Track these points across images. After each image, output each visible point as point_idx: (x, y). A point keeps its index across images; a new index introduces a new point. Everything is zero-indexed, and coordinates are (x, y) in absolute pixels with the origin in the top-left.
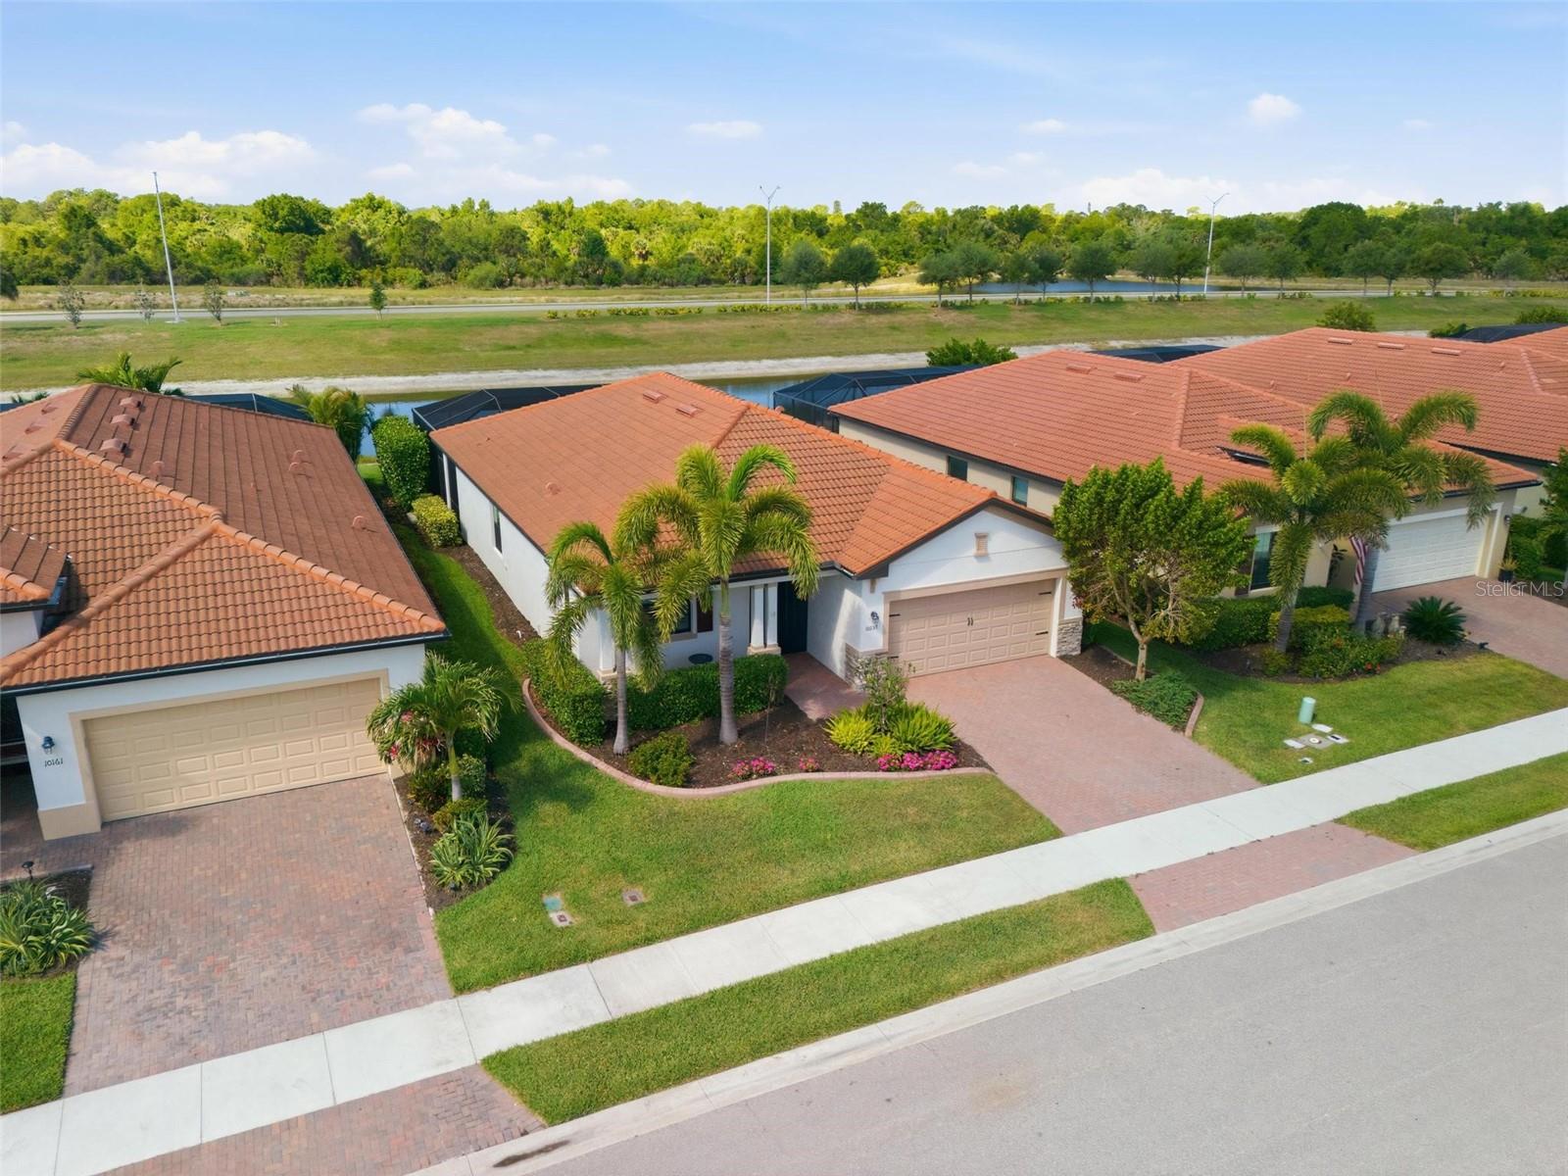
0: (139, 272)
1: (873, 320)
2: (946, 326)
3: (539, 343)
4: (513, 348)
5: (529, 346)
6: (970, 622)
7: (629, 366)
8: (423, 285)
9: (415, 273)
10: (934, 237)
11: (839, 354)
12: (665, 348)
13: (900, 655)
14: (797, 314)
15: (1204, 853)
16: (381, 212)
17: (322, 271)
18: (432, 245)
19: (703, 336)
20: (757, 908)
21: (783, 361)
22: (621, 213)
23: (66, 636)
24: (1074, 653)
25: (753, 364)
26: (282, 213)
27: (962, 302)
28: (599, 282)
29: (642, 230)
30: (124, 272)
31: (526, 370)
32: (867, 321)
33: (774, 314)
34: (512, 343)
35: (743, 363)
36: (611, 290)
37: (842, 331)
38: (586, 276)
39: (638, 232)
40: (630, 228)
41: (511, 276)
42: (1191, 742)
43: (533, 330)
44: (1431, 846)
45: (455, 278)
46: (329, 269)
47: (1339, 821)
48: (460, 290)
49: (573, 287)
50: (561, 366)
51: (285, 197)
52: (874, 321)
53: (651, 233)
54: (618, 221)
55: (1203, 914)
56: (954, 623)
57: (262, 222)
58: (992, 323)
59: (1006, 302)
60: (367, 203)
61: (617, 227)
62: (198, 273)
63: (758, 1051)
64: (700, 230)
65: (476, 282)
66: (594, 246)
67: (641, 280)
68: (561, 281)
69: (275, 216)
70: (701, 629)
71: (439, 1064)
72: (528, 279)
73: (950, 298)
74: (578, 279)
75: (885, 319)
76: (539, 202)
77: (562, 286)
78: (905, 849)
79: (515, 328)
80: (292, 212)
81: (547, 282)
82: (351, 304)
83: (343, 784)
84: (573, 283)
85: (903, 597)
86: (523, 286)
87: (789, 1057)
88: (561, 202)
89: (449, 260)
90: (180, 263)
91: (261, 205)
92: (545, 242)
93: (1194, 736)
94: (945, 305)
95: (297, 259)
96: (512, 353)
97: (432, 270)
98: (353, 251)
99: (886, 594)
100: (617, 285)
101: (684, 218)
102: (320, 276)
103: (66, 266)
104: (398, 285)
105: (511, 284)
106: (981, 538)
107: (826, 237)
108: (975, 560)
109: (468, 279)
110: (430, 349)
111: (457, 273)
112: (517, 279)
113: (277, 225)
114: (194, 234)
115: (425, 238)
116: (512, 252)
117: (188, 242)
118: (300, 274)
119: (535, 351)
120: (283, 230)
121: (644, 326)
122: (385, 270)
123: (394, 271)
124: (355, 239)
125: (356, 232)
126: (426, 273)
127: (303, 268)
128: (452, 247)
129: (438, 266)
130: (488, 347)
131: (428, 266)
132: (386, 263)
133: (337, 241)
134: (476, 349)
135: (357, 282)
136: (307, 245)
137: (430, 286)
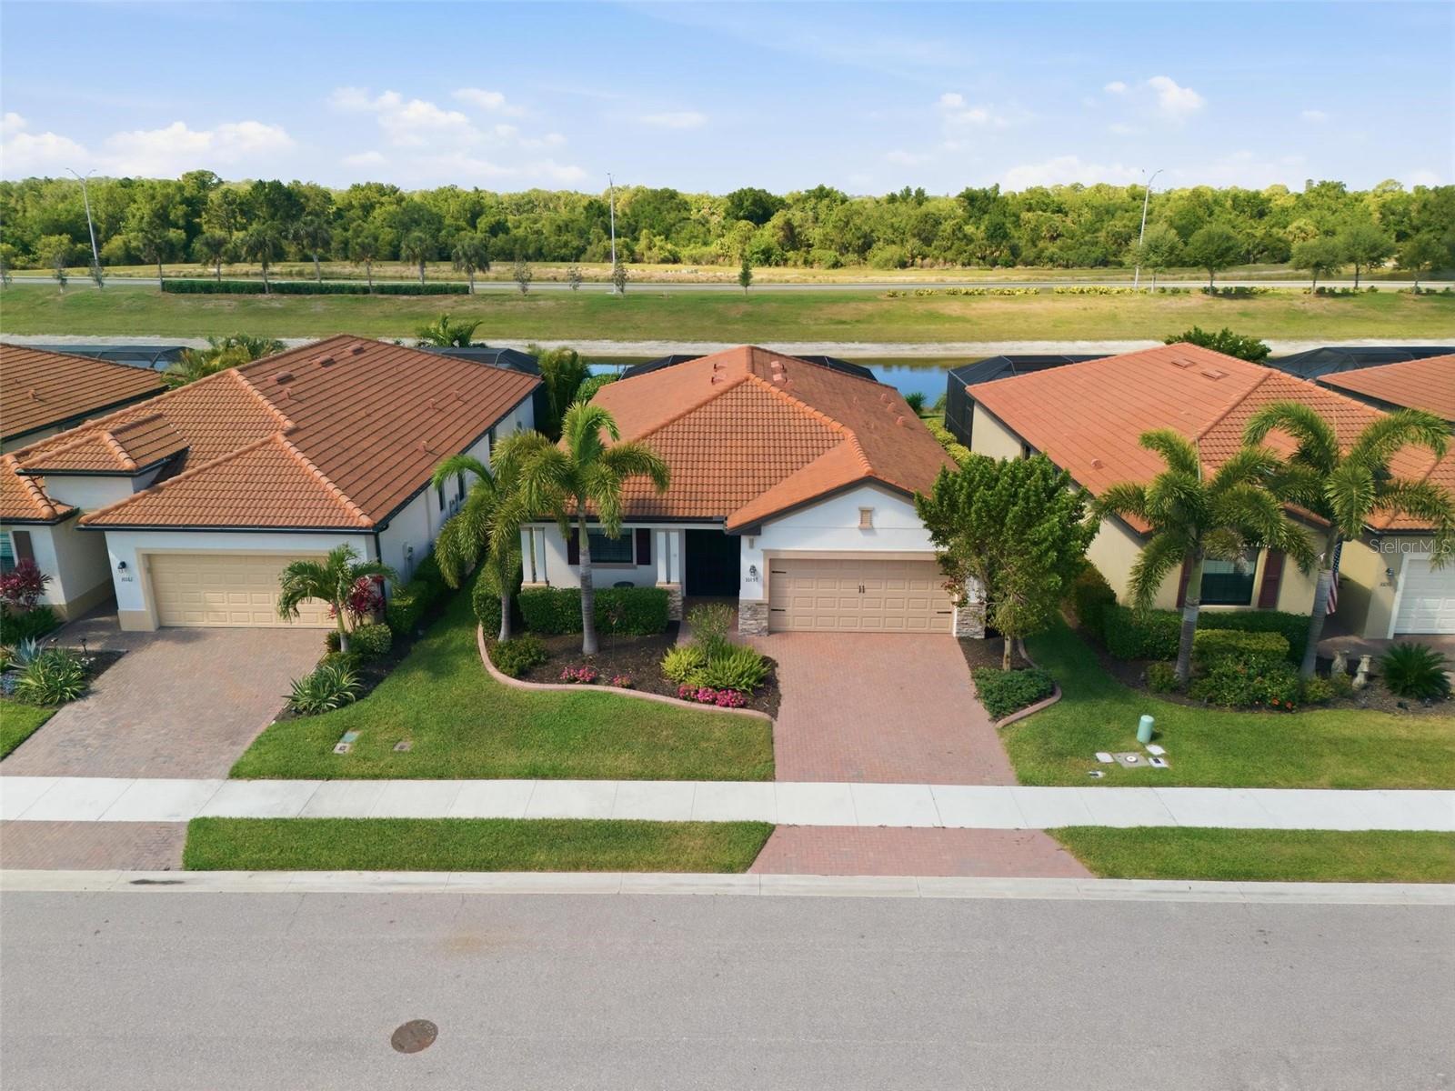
0: (625, 252)
1: (1226, 304)
2: (1310, 314)
3: (869, 319)
4: (844, 322)
5: (858, 321)
6: (862, 590)
8: (836, 265)
9: (831, 254)
10: (1398, 218)
13: (788, 609)
14: (1139, 297)
15: (876, 824)
16: (826, 201)
17: (757, 253)
18: (851, 230)
20: (470, 775)
23: (144, 497)
24: (977, 637)
26: (746, 204)
27: (1344, 289)
28: (994, 264)
29: (1070, 213)
31: (843, 342)
32: (1216, 306)
34: (844, 319)
36: (1003, 271)
38: (983, 258)
40: (1059, 211)
41: (913, 257)
42: (996, 735)
43: (868, 307)
44: (1114, 874)
45: (866, 259)
46: (763, 251)
47: (1048, 831)
49: (968, 268)
51: (751, 190)
52: (1225, 306)
54: (1047, 205)
55: (804, 870)
56: (848, 588)
57: (730, 211)
58: (1370, 313)
59: (1401, 291)
60: (817, 194)
61: (1044, 211)
62: (667, 254)
63: (352, 865)
65: (881, 264)
66: (995, 230)
67: (1037, 261)
68: (959, 263)
69: (740, 206)
70: (639, 562)
71: (172, 816)
72: (927, 261)
73: (1328, 284)
74: (974, 260)
75: (1239, 305)
76: (967, 189)
77: (959, 267)
78: (626, 761)
79: (853, 305)
80: (754, 203)
81: (945, 263)
82: (770, 281)
83: (312, 631)
84: (969, 264)
85: (783, 556)
86: (922, 267)
87: (368, 875)
88: (988, 189)
89: (864, 243)
90: (655, 246)
91: (731, 197)
93: (1001, 731)
94: (1321, 292)
95: (741, 242)
96: (840, 327)
97: (848, 251)
98: (786, 236)
99: (766, 552)
100: (1010, 266)
102: (755, 256)
103: (577, 248)
104: (816, 265)
105: (912, 265)
106: (866, 513)
107: (1266, 218)
108: (859, 532)
109: (876, 259)
110: (774, 322)
111: (869, 254)
112: (918, 261)
113: (741, 214)
114: (680, 221)
115: (847, 223)
116: (923, 236)
117: (674, 229)
118: (741, 255)
119: (861, 326)
120: (745, 218)
121: (974, 305)
122: (808, 252)
123: (815, 253)
124: (789, 226)
125: (789, 219)
126: (842, 254)
127: (744, 250)
128: (872, 231)
129: (854, 249)
130: (823, 321)
131: (844, 249)
132: (810, 246)
133: (774, 227)
134: (812, 323)
135: (785, 262)
136: (750, 230)
137: (842, 265)
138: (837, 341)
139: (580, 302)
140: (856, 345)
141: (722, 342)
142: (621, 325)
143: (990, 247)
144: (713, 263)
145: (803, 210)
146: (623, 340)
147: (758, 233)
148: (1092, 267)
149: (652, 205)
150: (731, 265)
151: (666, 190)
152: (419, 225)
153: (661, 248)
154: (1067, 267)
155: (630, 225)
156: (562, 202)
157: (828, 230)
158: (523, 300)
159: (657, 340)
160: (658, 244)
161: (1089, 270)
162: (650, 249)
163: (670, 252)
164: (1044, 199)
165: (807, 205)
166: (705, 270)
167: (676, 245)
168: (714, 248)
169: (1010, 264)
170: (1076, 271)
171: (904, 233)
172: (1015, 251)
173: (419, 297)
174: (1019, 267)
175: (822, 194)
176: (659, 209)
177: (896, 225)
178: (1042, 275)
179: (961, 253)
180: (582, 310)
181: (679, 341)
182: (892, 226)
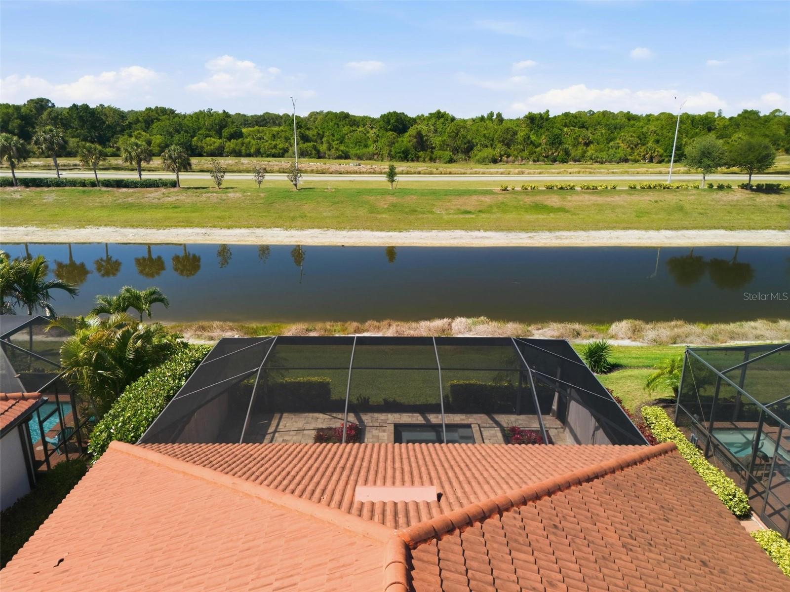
0: (314, 152)
1: (763, 198)
3: (489, 210)
4: (469, 212)
5: (480, 211)
7: (550, 230)
8: (451, 161)
9: (447, 154)
11: (731, 228)
12: (581, 216)
14: (694, 192)
16: (442, 120)
17: (399, 153)
18: (460, 138)
19: (613, 208)
21: (680, 233)
22: (579, 119)
25: (652, 233)
26: (392, 121)
28: (555, 160)
29: (590, 128)
30: (307, 152)
31: (471, 230)
32: (758, 199)
33: (675, 191)
34: (469, 209)
35: (643, 232)
36: (561, 165)
37: (735, 207)
38: (547, 157)
39: (587, 129)
40: (583, 127)
41: (501, 156)
43: (487, 199)
45: (470, 157)
46: (403, 151)
48: (472, 164)
49: (538, 163)
50: (498, 229)
51: (395, 112)
52: (764, 200)
53: (595, 130)
54: (576, 123)
57: (382, 126)
60: (436, 116)
61: (575, 127)
62: (341, 153)
64: (627, 129)
65: (481, 160)
67: (582, 159)
68: (531, 160)
69: (388, 123)
72: (511, 158)
74: (541, 158)
75: (774, 198)
76: (530, 113)
77: (531, 163)
79: (475, 197)
80: (397, 121)
81: (522, 160)
84: (538, 161)
86: (507, 162)
88: (542, 113)
89: (468, 147)
90: (333, 148)
92: (527, 136)
95: (388, 146)
96: (467, 216)
97: (458, 152)
98: (417, 142)
100: (565, 162)
101: (618, 121)
102: (398, 155)
103: (283, 149)
104: (438, 161)
105: (501, 161)
109: (477, 158)
110: (413, 211)
111: (471, 154)
112: (504, 158)
113: (389, 127)
114: (350, 132)
115: (457, 134)
116: (506, 142)
117: (346, 137)
118: (389, 154)
119: (483, 215)
120: (391, 130)
121: (569, 198)
122: (432, 153)
123: (437, 153)
124: (419, 135)
125: (420, 131)
126: (454, 154)
127: (390, 151)
128: (472, 139)
129: (462, 150)
130: (452, 211)
131: (456, 150)
132: (434, 148)
133: (410, 136)
134: (444, 212)
135: (416, 159)
136: (394, 138)
137: (455, 161)
138: (466, 229)
139: (262, 195)
140: (482, 233)
141: (372, 230)
142: (292, 215)
143: (551, 149)
144: (370, 159)
145: (427, 125)
146: (291, 227)
147: (400, 139)
148: (618, 163)
149: (334, 122)
150: (382, 161)
151: (342, 113)
152: (180, 133)
153: (337, 149)
154: (601, 163)
155: (318, 134)
156: (283, 120)
157: (445, 138)
158: (216, 192)
159: (319, 228)
160: (335, 146)
161: (616, 165)
162: (330, 150)
163: (342, 151)
164: (573, 119)
165: (430, 123)
166: (365, 164)
167: (347, 147)
168: (372, 149)
169: (564, 161)
170: (608, 165)
171: (493, 140)
172: (567, 153)
173: (136, 190)
174: (571, 163)
175: (439, 115)
176: (338, 124)
177: (487, 135)
178: (586, 168)
179: (532, 154)
180: (262, 201)
181: (336, 229)
182: (484, 136)
